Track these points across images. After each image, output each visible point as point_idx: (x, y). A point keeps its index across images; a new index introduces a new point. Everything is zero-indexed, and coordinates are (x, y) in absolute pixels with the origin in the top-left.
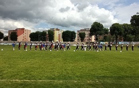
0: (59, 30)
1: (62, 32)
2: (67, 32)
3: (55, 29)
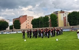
0: (64, 12)
1: (68, 13)
2: (74, 13)
3: (59, 12)
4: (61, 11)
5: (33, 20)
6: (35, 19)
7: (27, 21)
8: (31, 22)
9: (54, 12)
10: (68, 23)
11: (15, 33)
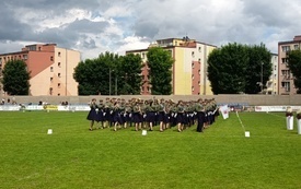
0: (194, 44)
3: (179, 42)
4: (186, 39)
5: (81, 64)
6: (88, 61)
7: (55, 65)
8: (73, 72)
9: (159, 42)
10: (208, 83)
11: (16, 108)
